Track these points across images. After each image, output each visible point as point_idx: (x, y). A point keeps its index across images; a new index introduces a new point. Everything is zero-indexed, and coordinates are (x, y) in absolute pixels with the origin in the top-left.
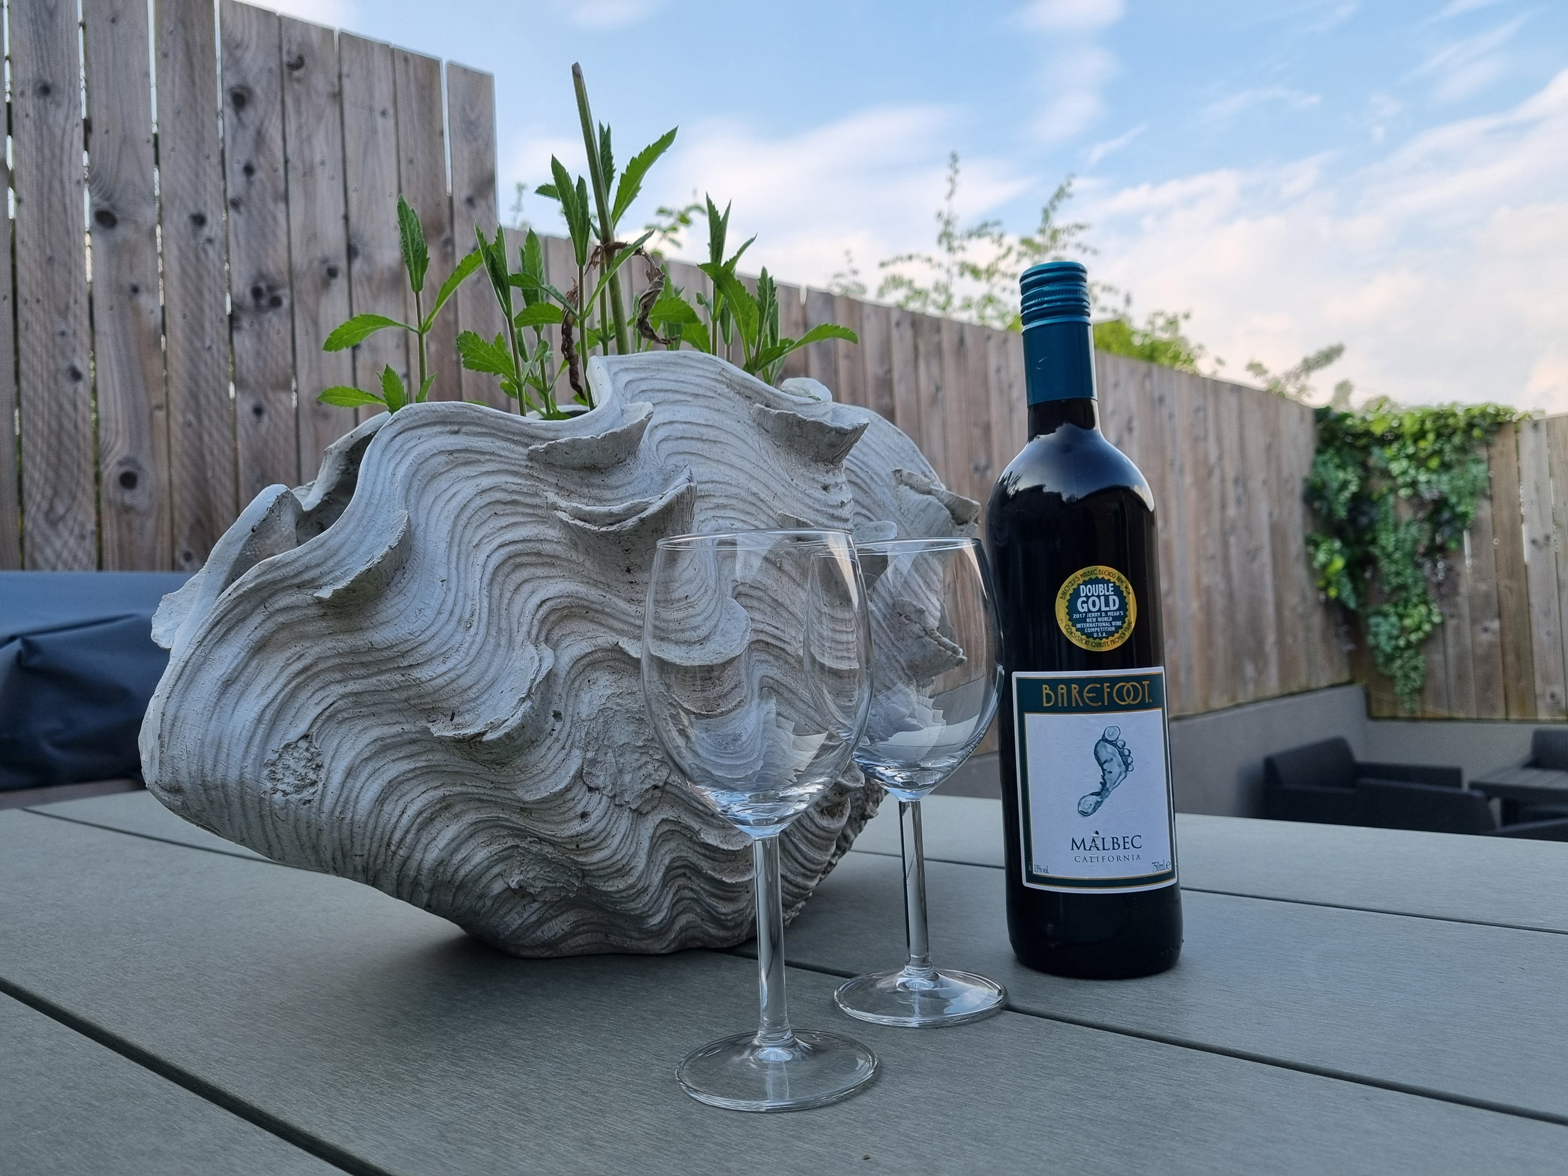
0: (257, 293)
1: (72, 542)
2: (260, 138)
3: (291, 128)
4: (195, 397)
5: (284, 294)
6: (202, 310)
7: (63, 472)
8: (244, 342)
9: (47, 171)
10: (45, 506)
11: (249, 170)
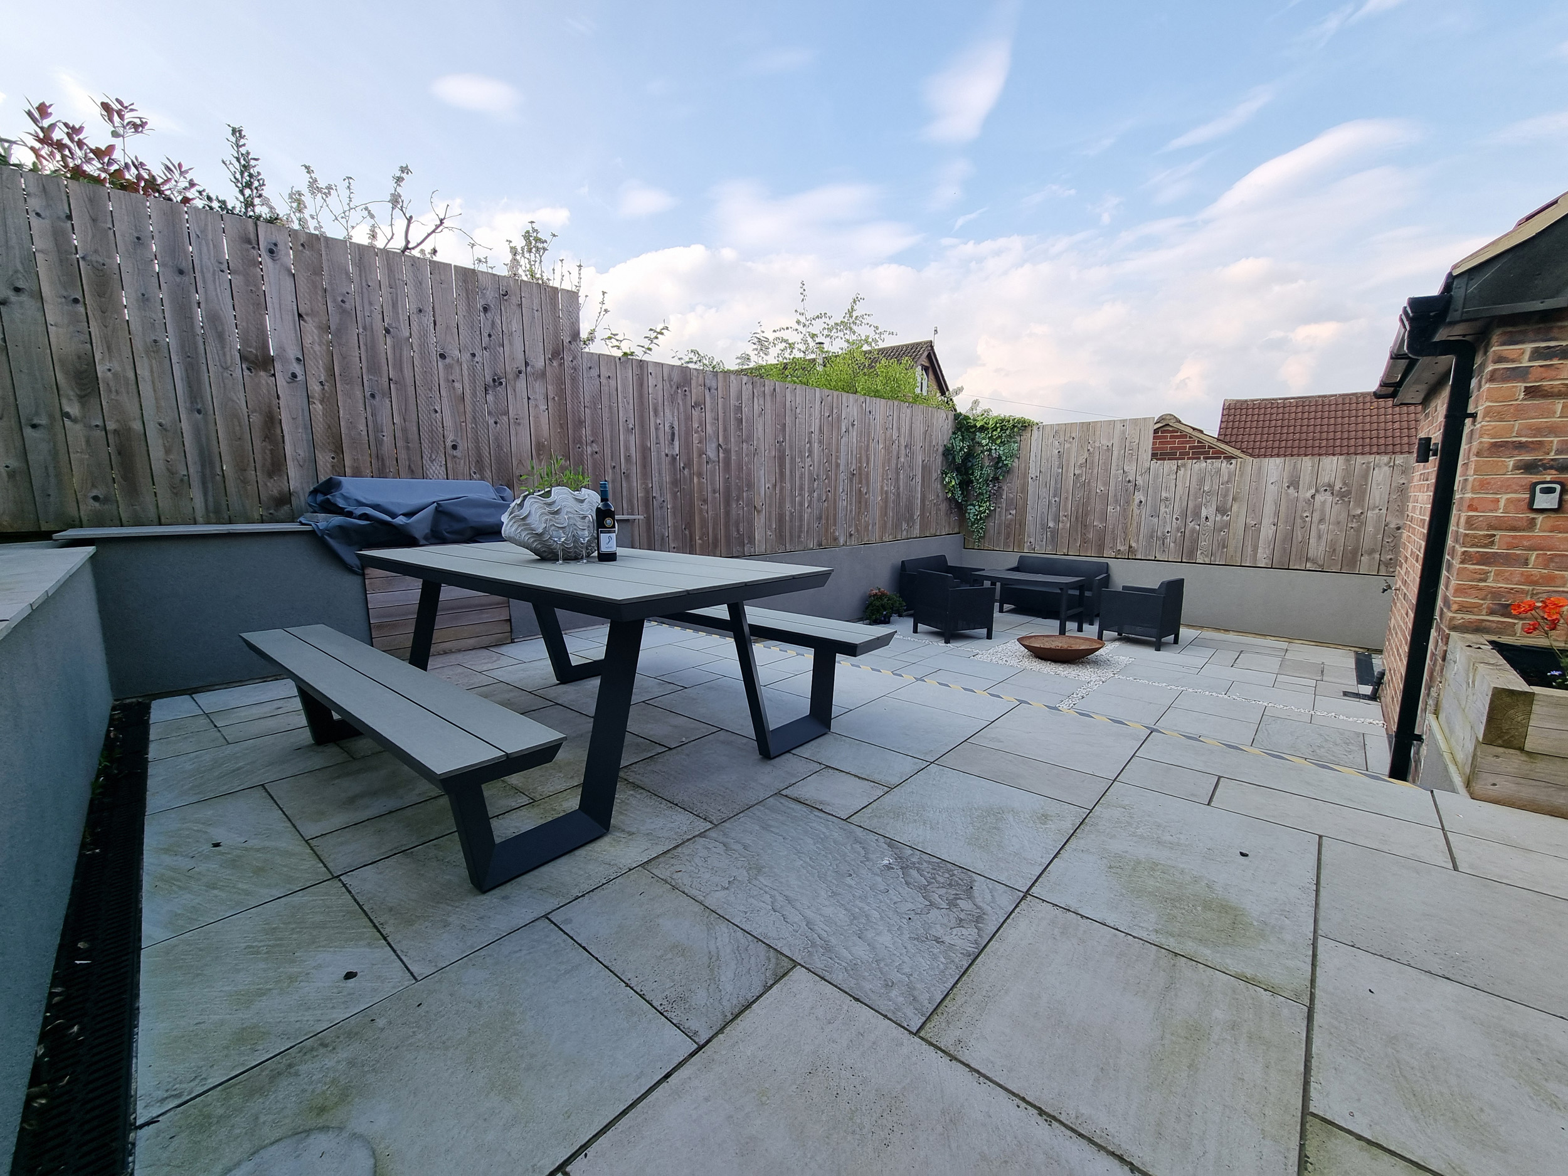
0: (494, 380)
1: (438, 468)
2: (493, 323)
3: (504, 319)
4: (474, 418)
5: (503, 380)
6: (476, 387)
7: (434, 445)
8: (490, 398)
9: (423, 340)
10: (429, 456)
11: (490, 336)
